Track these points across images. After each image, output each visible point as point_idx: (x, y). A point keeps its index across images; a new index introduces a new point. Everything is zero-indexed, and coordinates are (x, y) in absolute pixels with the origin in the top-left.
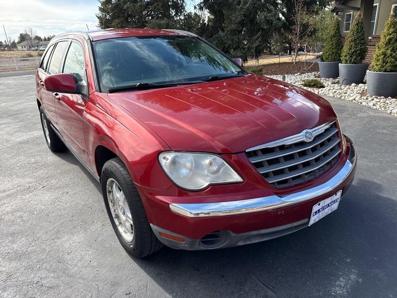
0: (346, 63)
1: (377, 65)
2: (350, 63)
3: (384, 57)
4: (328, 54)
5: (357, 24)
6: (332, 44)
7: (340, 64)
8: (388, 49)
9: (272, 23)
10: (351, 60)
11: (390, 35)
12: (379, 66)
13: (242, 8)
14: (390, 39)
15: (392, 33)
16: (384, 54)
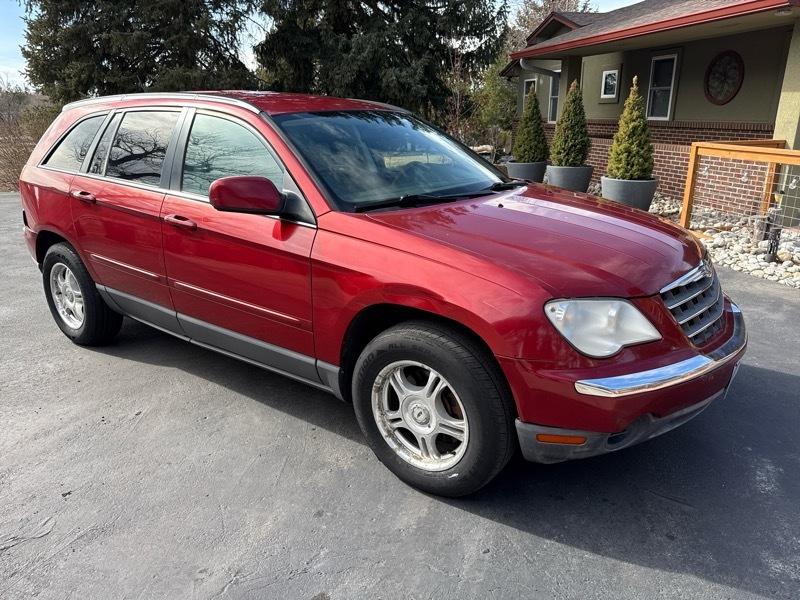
0: (560, 164)
1: (618, 169)
2: (566, 165)
3: (628, 156)
4: (522, 149)
5: (574, 101)
6: (528, 132)
7: (548, 167)
8: (632, 143)
9: (409, 89)
10: (568, 160)
11: (634, 121)
12: (621, 171)
13: (354, 59)
14: (635, 128)
15: (637, 118)
16: (628, 151)
